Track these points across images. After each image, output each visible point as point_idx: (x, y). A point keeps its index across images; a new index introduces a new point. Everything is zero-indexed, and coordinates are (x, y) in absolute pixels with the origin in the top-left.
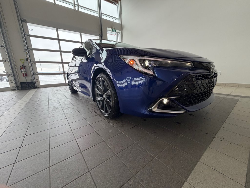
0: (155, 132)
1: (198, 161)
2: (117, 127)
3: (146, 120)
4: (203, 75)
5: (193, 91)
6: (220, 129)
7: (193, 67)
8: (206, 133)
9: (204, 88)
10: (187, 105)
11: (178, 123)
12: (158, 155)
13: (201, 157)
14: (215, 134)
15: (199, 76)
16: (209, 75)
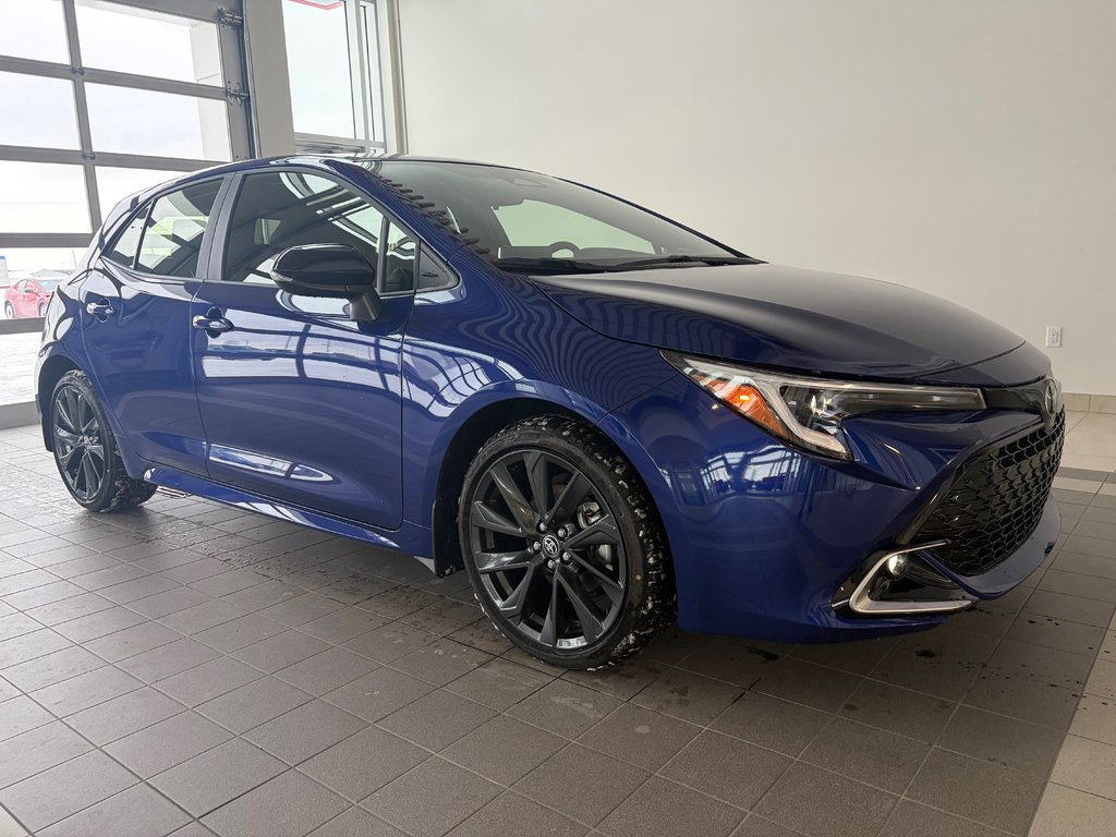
0: (850, 708)
1: (1045, 783)
2: (661, 708)
3: (775, 657)
4: (1023, 442)
5: (988, 502)
6: (1098, 660)
7: (985, 407)
8: (1052, 685)
9: (1024, 481)
10: (970, 569)
11: (926, 654)
12: (905, 786)
13: (1050, 769)
14: (1082, 683)
15: (1012, 447)
16: (1042, 432)
